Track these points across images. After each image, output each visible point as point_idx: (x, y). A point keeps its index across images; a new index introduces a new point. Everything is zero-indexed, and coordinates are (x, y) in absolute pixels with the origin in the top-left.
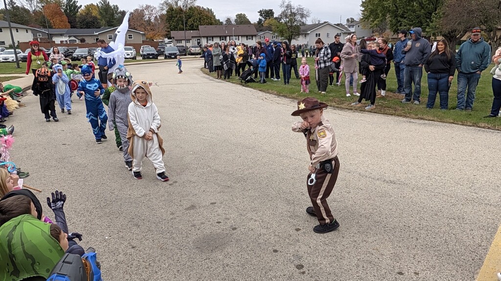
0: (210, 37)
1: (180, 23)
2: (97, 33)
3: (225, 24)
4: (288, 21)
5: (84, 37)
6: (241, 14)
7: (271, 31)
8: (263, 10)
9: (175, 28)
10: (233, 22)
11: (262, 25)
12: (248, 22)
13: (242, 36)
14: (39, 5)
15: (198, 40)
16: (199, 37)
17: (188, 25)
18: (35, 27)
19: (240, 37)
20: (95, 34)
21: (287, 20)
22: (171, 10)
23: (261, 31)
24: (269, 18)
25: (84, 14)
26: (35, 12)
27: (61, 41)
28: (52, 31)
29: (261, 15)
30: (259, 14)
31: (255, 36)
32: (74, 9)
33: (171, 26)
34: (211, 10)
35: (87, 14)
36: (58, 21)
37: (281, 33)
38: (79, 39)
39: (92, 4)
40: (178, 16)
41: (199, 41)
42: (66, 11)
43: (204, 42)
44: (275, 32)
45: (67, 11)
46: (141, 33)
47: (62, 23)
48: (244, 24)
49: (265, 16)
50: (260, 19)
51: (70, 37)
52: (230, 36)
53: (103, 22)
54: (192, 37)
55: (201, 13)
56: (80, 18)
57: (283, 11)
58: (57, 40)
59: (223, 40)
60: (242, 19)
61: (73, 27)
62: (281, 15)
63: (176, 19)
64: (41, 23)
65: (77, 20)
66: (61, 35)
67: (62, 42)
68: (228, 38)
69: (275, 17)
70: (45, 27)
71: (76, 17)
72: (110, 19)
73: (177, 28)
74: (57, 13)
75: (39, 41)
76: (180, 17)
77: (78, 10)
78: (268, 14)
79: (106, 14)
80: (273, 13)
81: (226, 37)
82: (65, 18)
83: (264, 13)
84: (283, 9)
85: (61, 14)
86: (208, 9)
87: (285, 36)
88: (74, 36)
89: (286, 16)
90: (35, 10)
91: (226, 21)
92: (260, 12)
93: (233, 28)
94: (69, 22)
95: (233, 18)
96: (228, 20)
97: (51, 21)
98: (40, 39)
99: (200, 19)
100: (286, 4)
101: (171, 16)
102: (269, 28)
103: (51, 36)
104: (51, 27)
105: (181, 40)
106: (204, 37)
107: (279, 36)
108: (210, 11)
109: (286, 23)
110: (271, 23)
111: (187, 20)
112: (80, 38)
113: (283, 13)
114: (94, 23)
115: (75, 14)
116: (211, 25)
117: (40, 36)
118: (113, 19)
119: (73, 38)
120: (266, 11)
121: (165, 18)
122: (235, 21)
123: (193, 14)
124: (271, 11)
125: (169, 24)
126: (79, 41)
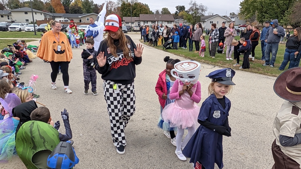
0: (146, 21)
1: (129, 12)
2: (81, 17)
3: (155, 14)
4: (194, 13)
5: (73, 19)
6: (165, 8)
7: (183, 19)
8: (179, 6)
10: (160, 13)
11: (178, 15)
12: (169, 13)
13: (165, 21)
15: (138, 22)
17: (133, 14)
18: (46, 12)
19: (164, 22)
20: (79, 17)
21: (193, 12)
22: (124, 4)
23: (177, 18)
24: (182, 11)
25: (74, 5)
26: (46, 3)
28: (55, 15)
29: (177, 9)
30: (176, 8)
31: (173, 21)
32: (68, 2)
33: (123, 14)
34: (147, 5)
35: (75, 5)
36: (59, 9)
37: (189, 20)
38: (70, 20)
40: (128, 8)
41: (139, 23)
42: (63, 3)
43: (142, 24)
44: (185, 19)
45: (64, 3)
47: (61, 10)
48: (167, 14)
50: (176, 11)
51: (65, 18)
52: (158, 21)
53: (84, 10)
54: (135, 21)
55: (141, 7)
56: (71, 7)
57: (191, 7)
60: (165, 11)
61: (67, 12)
62: (189, 10)
63: (126, 10)
64: (49, 9)
65: (70, 8)
66: (60, 17)
68: (157, 22)
69: (185, 10)
70: (51, 12)
71: (69, 7)
72: (88, 9)
74: (58, 4)
75: (48, 20)
76: (129, 9)
77: (70, 3)
78: (182, 8)
79: (86, 6)
80: (185, 8)
81: (155, 21)
82: (63, 7)
83: (179, 8)
84: (191, 6)
85: (60, 5)
86: (146, 4)
87: (191, 22)
88: (67, 18)
89: (193, 10)
90: (46, 2)
91: (156, 12)
92: (177, 7)
93: (160, 16)
94: (65, 10)
95: (160, 10)
96: (157, 12)
97: (55, 9)
98: (48, 19)
99: (141, 10)
100: (193, 3)
101: (123, 8)
102: (182, 17)
103: (54, 17)
104: (54, 12)
106: (142, 21)
107: (187, 22)
108: (146, 6)
109: (192, 14)
110: (183, 14)
111: (133, 11)
112: (70, 19)
113: (191, 8)
114: (79, 10)
115: (68, 5)
116: (147, 14)
117: (48, 17)
118: (90, 9)
119: (67, 19)
120: (180, 7)
121: (120, 9)
122: (161, 12)
123: (137, 7)
124: (183, 6)
125: (122, 12)
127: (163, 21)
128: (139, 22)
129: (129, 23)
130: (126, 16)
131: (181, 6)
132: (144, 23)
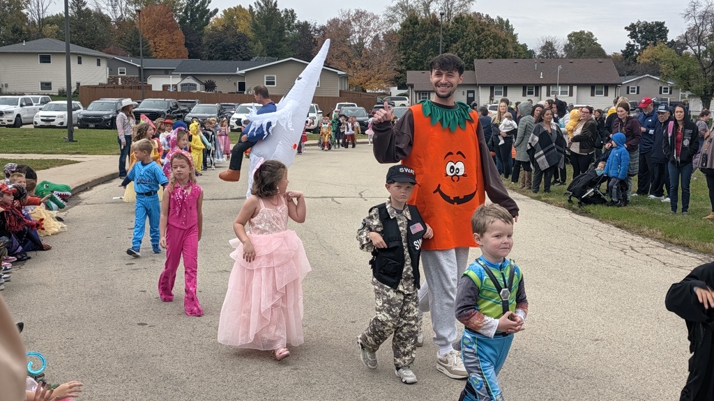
0: (499, 85)
1: (431, 51)
2: (243, 72)
3: (540, 56)
4: (705, 53)
5: (213, 79)
6: (582, 33)
7: (658, 74)
8: (639, 22)
9: (419, 65)
10: (560, 52)
11: (635, 61)
12: (598, 52)
13: (580, 86)
14: (132, 8)
15: (468, 92)
16: (472, 87)
18: (117, 55)
19: (575, 88)
20: (239, 72)
21: (703, 48)
22: (413, 25)
23: (631, 73)
24: (655, 44)
25: (220, 28)
26: (120, 22)
28: (149, 64)
29: (633, 36)
30: (629, 32)
31: (615, 86)
32: (202, 17)
33: (409, 58)
34: (508, 21)
35: (227, 28)
36: (163, 43)
37: (685, 81)
38: (201, 83)
39: (240, 9)
40: (428, 36)
41: (471, 95)
42: (183, 21)
43: (483, 98)
44: (667, 77)
45: (185, 22)
46: (339, 72)
47: (172, 47)
48: (589, 56)
49: (642, 37)
50: (629, 45)
51: (184, 76)
52: (548, 86)
53: (260, 46)
55: (483, 30)
56: (210, 36)
57: (692, 26)
58: (157, 83)
59: (531, 93)
60: (583, 45)
61: (192, 55)
62: (686, 37)
63: (422, 43)
64: (129, 44)
65: (204, 40)
66: (167, 72)
67: (165, 87)
68: (544, 89)
69: (669, 40)
70: (135, 54)
71: (202, 34)
72: (274, 40)
73: (421, 63)
74: (164, 25)
75: (120, 83)
76: (432, 38)
77: (208, 19)
78: (650, 33)
79: (267, 29)
80: (666, 31)
81: (538, 87)
82: (179, 36)
83: (640, 32)
84: (692, 23)
85: (171, 28)
86: (501, 20)
87: (693, 88)
88: (194, 76)
89: (700, 40)
90: (120, 18)
91: (543, 48)
92: (632, 29)
93: (560, 67)
94: (186, 45)
95: (561, 40)
96: (548, 47)
97: (151, 43)
98: (123, 79)
99: (479, 43)
100: (700, 10)
101: (410, 36)
102: (653, 68)
103: (145, 73)
104: (147, 55)
105: (429, 92)
106: (484, 86)
107: (677, 88)
108: (504, 25)
109: (698, 56)
110: (660, 54)
111: (447, 46)
112: (204, 80)
113: (691, 31)
114: (238, 47)
115: (201, 28)
116: (505, 57)
117: (122, 72)
118: (280, 40)
119: (190, 80)
120: (646, 26)
121: (397, 41)
122: (565, 50)
123: (463, 31)
124: (660, 25)
125: (405, 54)
126: (203, 86)
127: (571, 86)
128: (474, 93)
130: (420, 67)
131: (649, 22)
132: (492, 96)
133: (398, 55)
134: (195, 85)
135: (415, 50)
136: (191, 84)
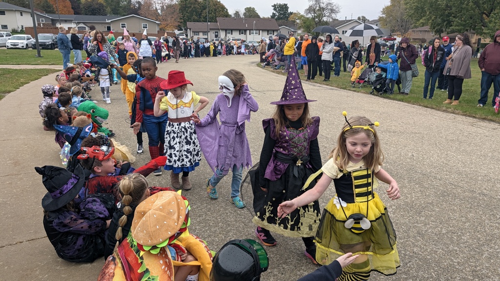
0: (229, 30)
1: (194, 13)
2: (110, 21)
5: (94, 25)
8: (277, 4)
9: (189, 20)
10: (242, 16)
15: (215, 32)
16: (217, 30)
17: (202, 17)
19: (261, 31)
20: (107, 21)
25: (89, 0)
27: (69, 28)
29: (275, 9)
30: (273, 8)
31: (277, 31)
33: (184, 16)
35: (93, 0)
36: (61, 7)
37: (308, 29)
38: (88, 27)
40: (192, 7)
41: (217, 34)
43: (222, 35)
46: (157, 22)
47: (65, 9)
49: (279, 10)
50: (273, 13)
51: (79, 23)
52: (250, 30)
53: (109, 9)
54: (211, 29)
55: (216, 4)
59: (242, 33)
60: (251, 13)
61: (77, 13)
62: (308, 10)
63: (190, 9)
64: (43, 7)
65: (82, 6)
66: (66, 21)
68: (248, 32)
69: (289, 12)
70: (47, 12)
71: (79, 3)
72: (116, 7)
75: (42, 26)
78: (282, 8)
79: (112, 2)
80: (288, 8)
81: (245, 31)
82: (69, 4)
83: (278, 8)
88: (84, 23)
92: (275, 6)
93: (255, 22)
96: (237, 14)
97: (54, 6)
98: (43, 24)
99: (215, 10)
101: (184, 6)
103: (54, 22)
104: (54, 13)
105: (199, 32)
106: (222, 29)
111: (201, 11)
112: (89, 25)
114: (100, 9)
116: (226, 17)
117: (43, 21)
118: (119, 7)
119: (82, 25)
120: (280, 5)
121: (179, 8)
122: (244, 15)
124: (286, 5)
125: (182, 14)
126: (89, 28)
128: (217, 32)
129: (200, 33)
131: (281, 3)
132: (226, 34)
133: (179, 15)
134: (85, 28)
135: (187, 12)
136: (83, 27)
